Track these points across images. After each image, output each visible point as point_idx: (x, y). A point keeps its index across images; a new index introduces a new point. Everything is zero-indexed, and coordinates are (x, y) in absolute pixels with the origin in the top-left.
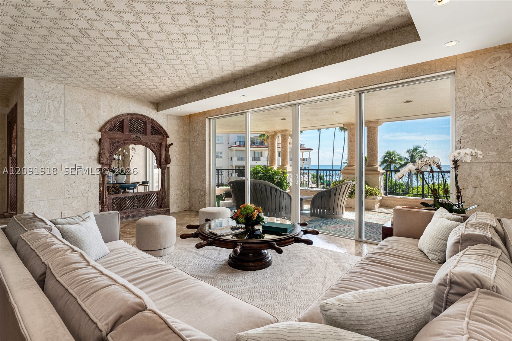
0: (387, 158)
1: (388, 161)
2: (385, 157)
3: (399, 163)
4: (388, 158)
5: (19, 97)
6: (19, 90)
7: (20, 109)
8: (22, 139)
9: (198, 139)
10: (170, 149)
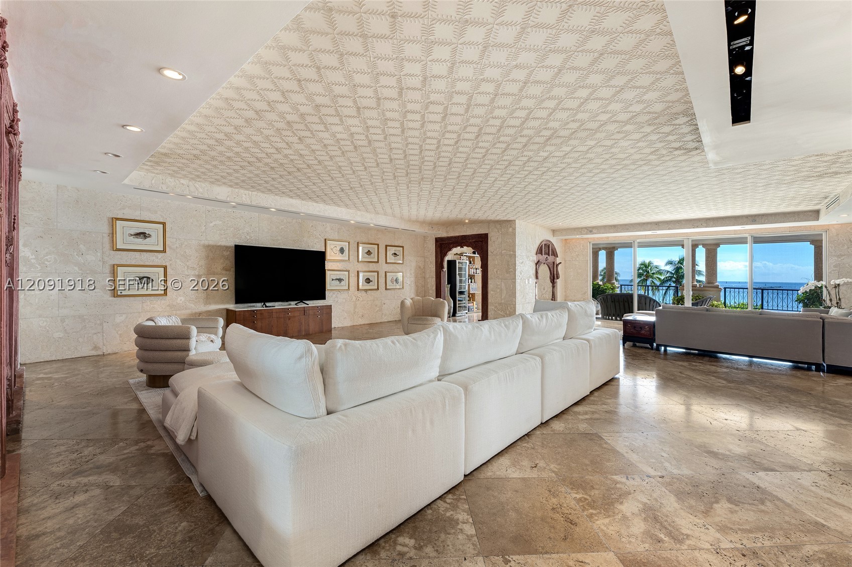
0: (641, 271)
1: (643, 275)
2: (638, 270)
3: (657, 277)
4: (643, 270)
5: (498, 232)
6: (498, 226)
7: (500, 240)
8: (508, 261)
9: (577, 259)
10: (560, 266)
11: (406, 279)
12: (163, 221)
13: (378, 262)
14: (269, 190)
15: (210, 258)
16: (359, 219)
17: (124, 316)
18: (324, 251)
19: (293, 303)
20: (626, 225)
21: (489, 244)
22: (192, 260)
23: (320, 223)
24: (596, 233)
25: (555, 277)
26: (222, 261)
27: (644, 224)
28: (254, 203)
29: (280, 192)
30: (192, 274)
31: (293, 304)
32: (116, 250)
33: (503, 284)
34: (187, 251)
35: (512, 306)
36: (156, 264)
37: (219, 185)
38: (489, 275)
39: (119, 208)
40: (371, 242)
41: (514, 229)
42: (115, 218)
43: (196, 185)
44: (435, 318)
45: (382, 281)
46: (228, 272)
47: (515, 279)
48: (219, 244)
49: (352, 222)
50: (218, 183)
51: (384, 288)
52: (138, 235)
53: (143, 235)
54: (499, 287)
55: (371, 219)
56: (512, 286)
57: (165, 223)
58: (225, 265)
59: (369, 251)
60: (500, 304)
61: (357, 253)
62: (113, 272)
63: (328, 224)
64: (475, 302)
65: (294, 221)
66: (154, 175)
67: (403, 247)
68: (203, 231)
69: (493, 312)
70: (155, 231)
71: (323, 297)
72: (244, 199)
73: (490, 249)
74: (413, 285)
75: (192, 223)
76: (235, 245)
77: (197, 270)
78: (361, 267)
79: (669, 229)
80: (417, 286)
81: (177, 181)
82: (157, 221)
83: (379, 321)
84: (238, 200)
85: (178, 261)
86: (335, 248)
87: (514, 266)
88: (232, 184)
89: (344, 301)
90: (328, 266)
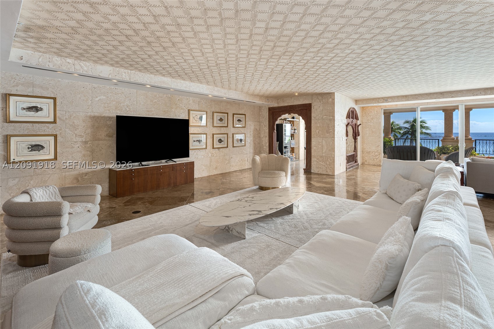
3: (398, 132)
5: (320, 102)
6: (320, 98)
7: (321, 108)
8: (328, 124)
9: (372, 121)
10: (360, 127)
11: (247, 138)
12: (53, 96)
13: (227, 127)
14: (146, 68)
15: (95, 127)
16: (216, 94)
17: (17, 180)
18: (187, 119)
19: (164, 161)
20: (415, 95)
21: (312, 111)
22: (80, 129)
23: (185, 97)
24: (390, 102)
25: (357, 135)
26: (105, 129)
27: (431, 94)
28: (132, 80)
29: (155, 71)
30: (80, 140)
31: (163, 163)
32: (9, 122)
33: (324, 142)
34: (75, 121)
35: (332, 158)
36: (47, 133)
37: (102, 64)
38: (312, 135)
39: (13, 85)
40: (222, 112)
41: (334, 99)
42: (8, 94)
43: (81, 64)
44: (281, 172)
45: (230, 140)
46: (111, 138)
47: (334, 137)
48: (104, 115)
49: (210, 96)
50: (101, 62)
51: (232, 146)
52: (30, 109)
53: (36, 109)
54: (321, 143)
55: (225, 94)
56: (331, 143)
57: (56, 98)
58: (108, 132)
59: (221, 118)
60: (321, 157)
61: (212, 120)
62: (6, 142)
63: (190, 98)
64: (294, 154)
65: (165, 96)
66: (41, 54)
67: (245, 115)
68: (89, 104)
69: (315, 163)
70: (46, 105)
71: (187, 156)
72: (124, 77)
73: (313, 115)
74: (252, 143)
75: (80, 98)
76: (117, 116)
77: (84, 137)
78: (215, 131)
79: (452, 97)
80: (255, 144)
81: (63, 60)
82: (48, 96)
83: (228, 171)
84: (118, 77)
85: (67, 130)
86: (196, 117)
87: (333, 127)
88: (113, 62)
89: (203, 157)
90: (191, 130)
